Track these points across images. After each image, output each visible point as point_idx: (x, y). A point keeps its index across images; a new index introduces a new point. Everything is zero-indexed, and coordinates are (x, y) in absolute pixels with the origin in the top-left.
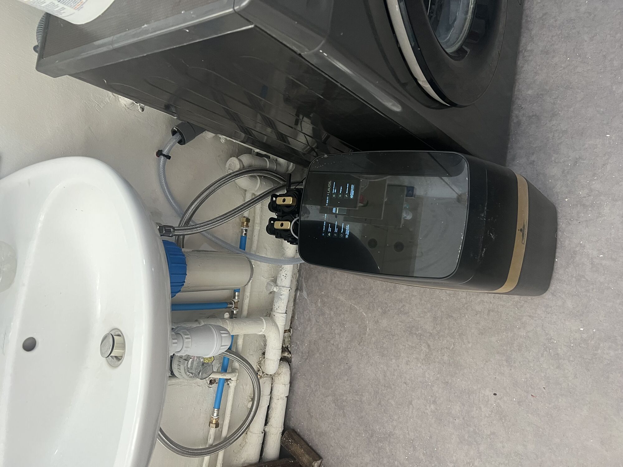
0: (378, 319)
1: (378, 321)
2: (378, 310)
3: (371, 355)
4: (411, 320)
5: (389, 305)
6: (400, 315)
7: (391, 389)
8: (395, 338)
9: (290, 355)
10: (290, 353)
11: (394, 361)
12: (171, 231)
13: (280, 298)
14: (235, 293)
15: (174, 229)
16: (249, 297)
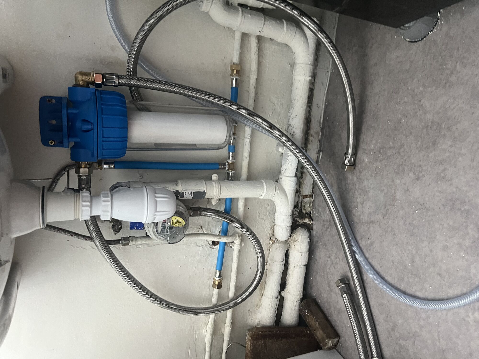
0: (409, 187)
1: (408, 190)
2: (409, 175)
3: (397, 232)
4: (455, 189)
5: (424, 168)
6: (439, 182)
7: (420, 279)
8: (430, 213)
9: (312, 222)
10: (312, 220)
11: (426, 243)
12: (114, 79)
13: (287, 160)
14: (229, 153)
15: (118, 76)
16: (248, 158)
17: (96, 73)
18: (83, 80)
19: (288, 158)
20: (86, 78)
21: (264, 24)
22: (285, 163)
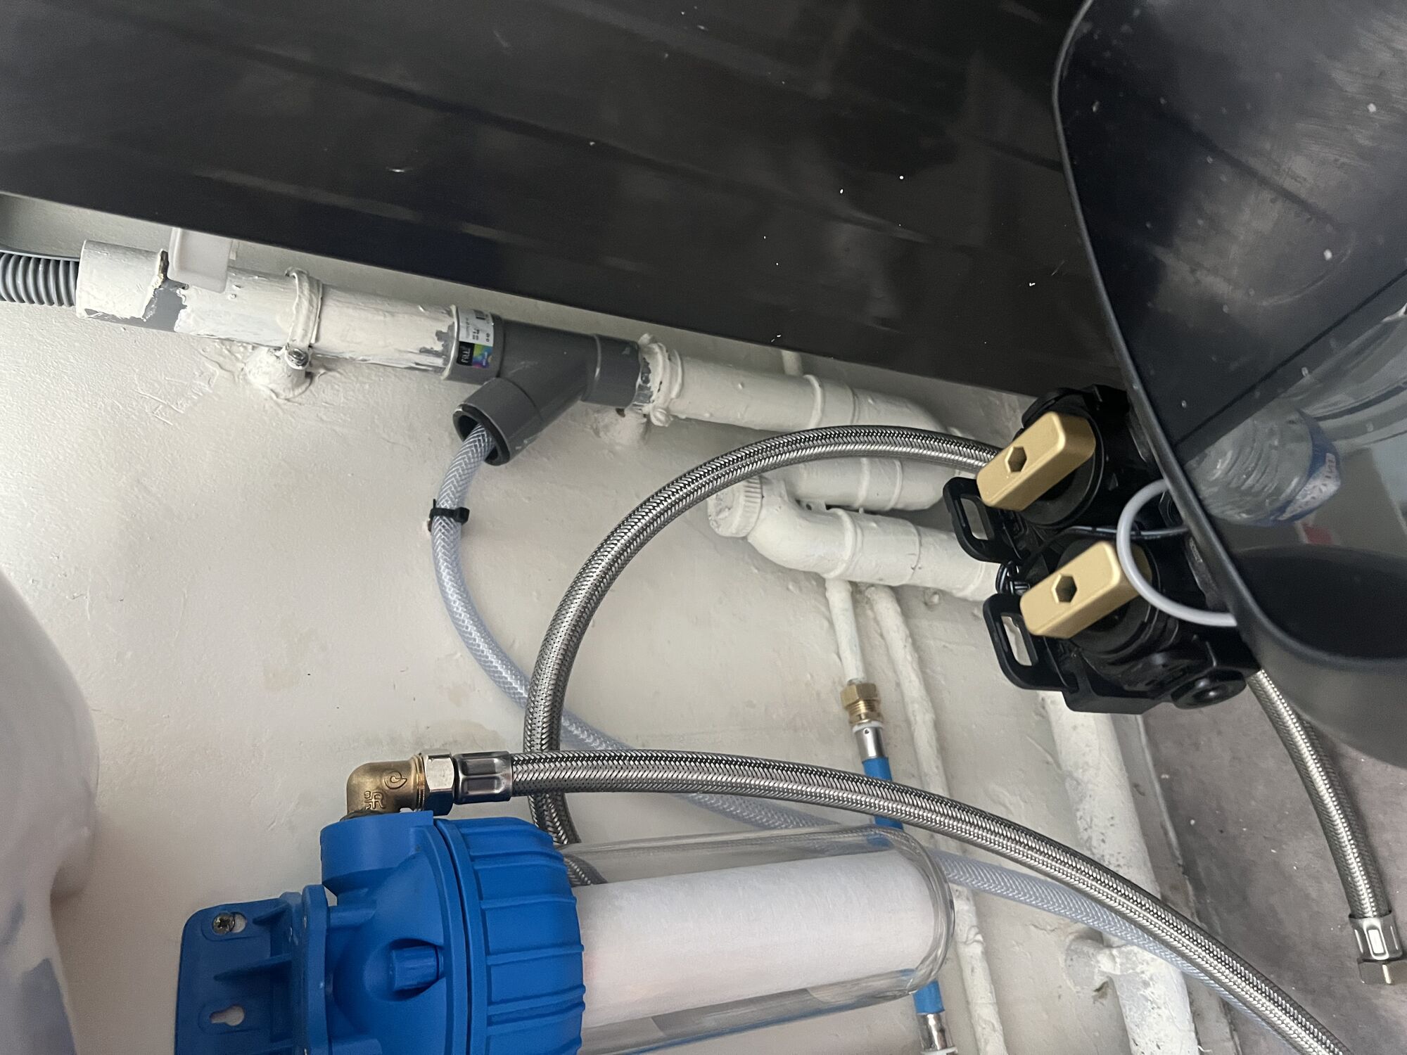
12: (496, 771)
13: (1147, 1000)
14: (925, 1020)
15: (508, 759)
16: (998, 1026)
17: (430, 757)
18: (380, 791)
19: (1147, 992)
20: (396, 781)
21: (921, 544)
22: (1143, 1019)
